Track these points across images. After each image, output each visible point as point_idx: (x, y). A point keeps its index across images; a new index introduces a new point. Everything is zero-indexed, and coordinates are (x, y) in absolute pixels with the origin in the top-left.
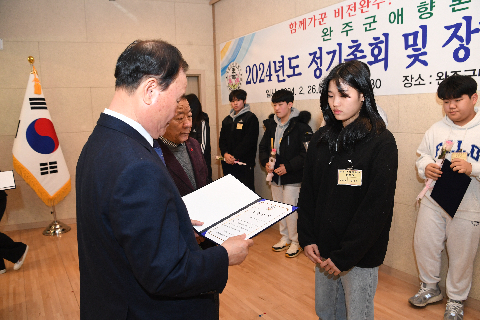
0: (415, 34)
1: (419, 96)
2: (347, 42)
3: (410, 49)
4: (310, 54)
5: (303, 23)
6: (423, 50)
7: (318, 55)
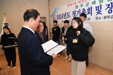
0: (99, 7)
1: (99, 22)
2: (81, 9)
3: (97, 10)
4: (73, 12)
5: (71, 4)
6: (100, 11)
7: (74, 12)
